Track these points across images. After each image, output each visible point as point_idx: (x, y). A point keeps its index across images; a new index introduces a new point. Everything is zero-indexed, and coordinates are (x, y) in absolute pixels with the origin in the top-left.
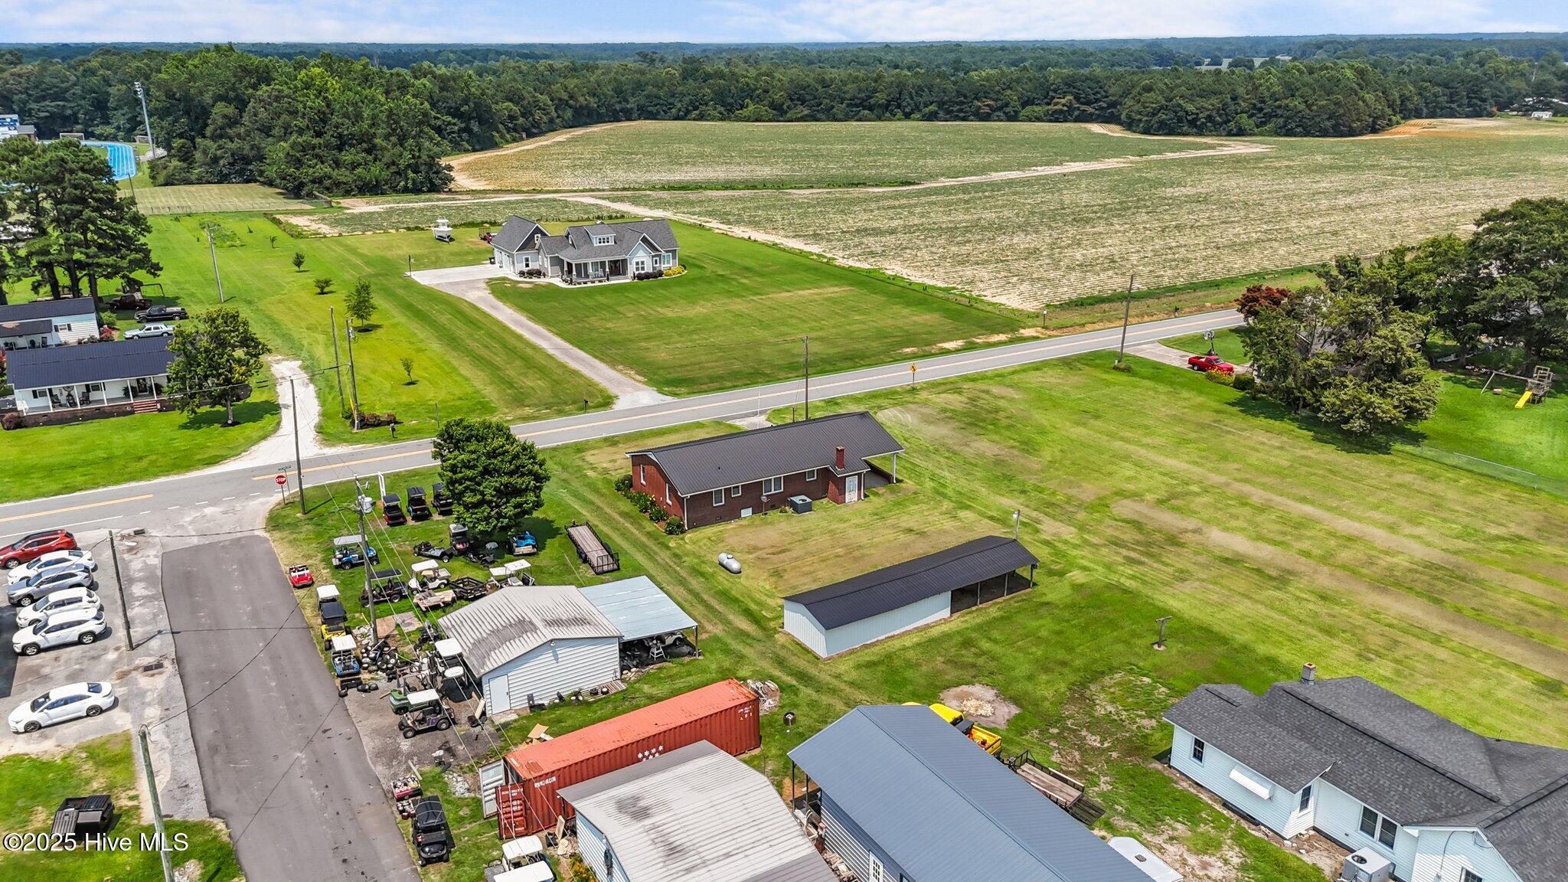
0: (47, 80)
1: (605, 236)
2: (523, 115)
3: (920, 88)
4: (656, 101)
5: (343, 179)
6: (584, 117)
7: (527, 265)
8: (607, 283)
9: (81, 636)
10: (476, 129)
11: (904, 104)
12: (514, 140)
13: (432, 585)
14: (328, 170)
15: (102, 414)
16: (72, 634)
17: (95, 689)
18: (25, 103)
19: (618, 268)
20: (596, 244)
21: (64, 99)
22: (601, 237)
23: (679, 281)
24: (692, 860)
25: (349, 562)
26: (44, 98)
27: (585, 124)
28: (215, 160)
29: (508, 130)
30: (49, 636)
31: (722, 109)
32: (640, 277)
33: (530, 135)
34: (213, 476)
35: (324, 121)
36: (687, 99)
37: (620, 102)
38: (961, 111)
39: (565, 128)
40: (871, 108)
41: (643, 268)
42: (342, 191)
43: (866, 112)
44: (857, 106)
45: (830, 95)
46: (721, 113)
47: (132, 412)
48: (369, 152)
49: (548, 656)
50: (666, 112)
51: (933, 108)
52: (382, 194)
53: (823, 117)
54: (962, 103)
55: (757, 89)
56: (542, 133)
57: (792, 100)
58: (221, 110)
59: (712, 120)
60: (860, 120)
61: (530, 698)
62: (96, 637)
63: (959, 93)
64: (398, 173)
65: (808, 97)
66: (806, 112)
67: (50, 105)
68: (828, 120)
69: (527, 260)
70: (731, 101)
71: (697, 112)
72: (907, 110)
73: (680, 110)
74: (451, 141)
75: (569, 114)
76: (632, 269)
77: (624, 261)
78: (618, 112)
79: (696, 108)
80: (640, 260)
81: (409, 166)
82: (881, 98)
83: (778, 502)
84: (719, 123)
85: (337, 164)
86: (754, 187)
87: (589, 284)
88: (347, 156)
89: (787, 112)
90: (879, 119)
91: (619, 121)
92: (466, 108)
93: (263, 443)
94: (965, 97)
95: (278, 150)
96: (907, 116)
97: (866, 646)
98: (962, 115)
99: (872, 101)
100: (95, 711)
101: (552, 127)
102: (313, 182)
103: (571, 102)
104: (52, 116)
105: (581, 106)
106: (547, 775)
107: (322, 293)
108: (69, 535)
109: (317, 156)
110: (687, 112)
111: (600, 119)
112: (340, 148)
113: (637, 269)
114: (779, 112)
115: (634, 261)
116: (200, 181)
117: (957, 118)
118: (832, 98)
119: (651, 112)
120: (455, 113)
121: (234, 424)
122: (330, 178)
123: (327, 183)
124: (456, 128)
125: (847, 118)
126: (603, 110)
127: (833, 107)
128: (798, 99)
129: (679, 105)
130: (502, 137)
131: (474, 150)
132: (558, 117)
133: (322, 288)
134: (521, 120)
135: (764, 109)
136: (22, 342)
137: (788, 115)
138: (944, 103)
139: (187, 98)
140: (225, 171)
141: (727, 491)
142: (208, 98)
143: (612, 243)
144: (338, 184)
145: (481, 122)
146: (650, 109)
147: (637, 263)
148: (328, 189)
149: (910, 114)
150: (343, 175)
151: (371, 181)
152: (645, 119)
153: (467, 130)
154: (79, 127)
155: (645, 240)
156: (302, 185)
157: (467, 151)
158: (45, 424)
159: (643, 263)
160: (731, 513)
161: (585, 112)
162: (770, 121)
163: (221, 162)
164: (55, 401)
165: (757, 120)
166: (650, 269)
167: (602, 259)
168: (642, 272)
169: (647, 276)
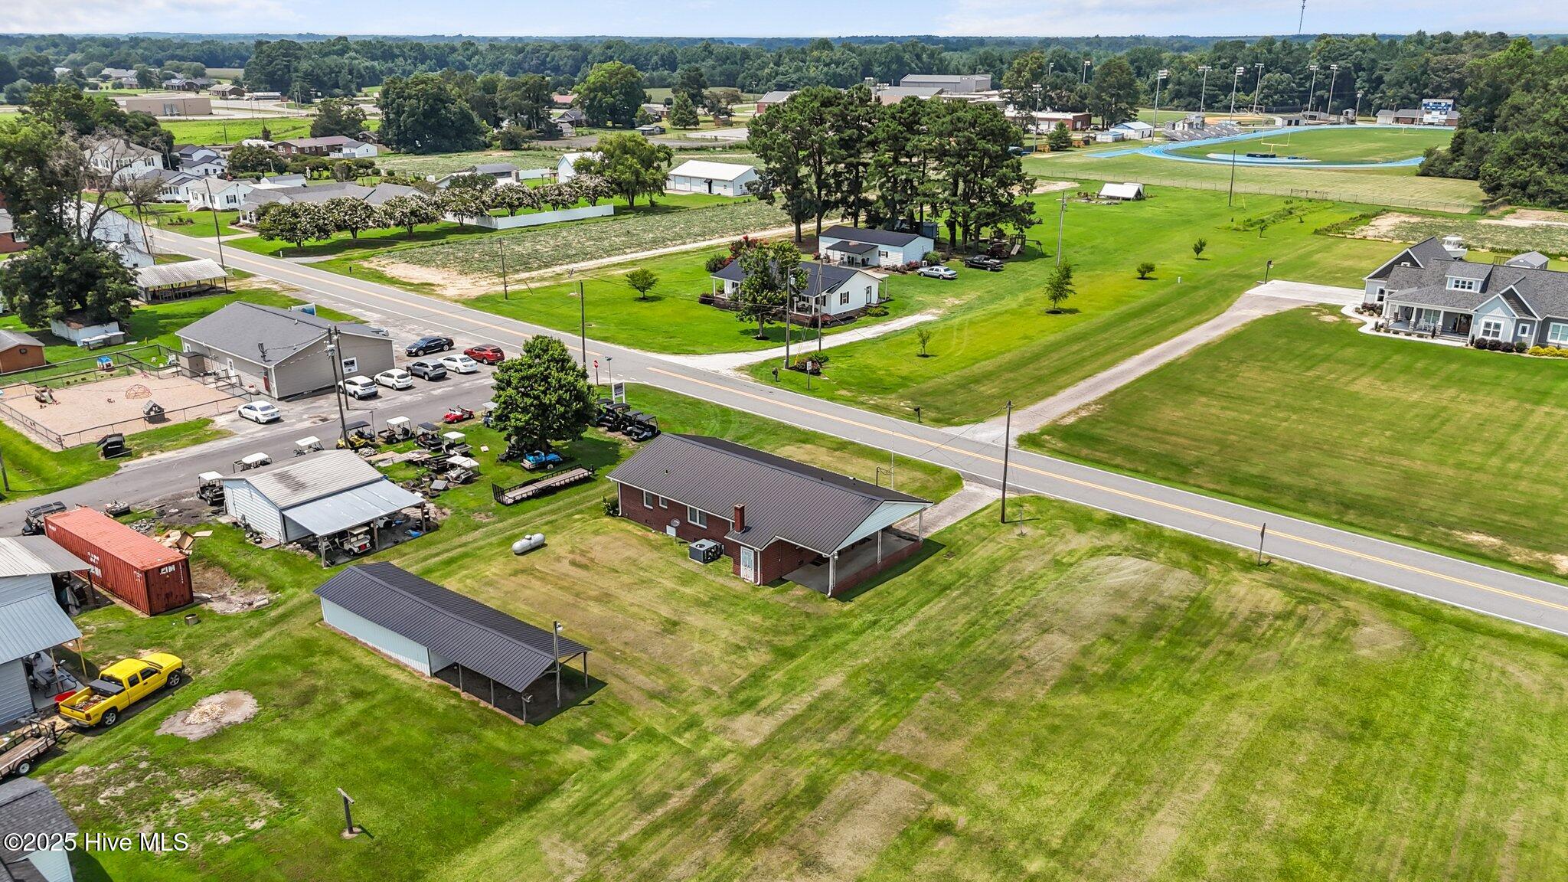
1: (1468, 279)
8: (1430, 340)
19: (1458, 324)
20: (1450, 287)
22: (1461, 279)
32: (1481, 345)
41: (1496, 334)
69: (1382, 292)
76: (1477, 330)
77: (1469, 317)
80: (1493, 321)
107: (1143, 278)
113: (1486, 333)
115: (1483, 321)
133: (1143, 273)
136: (858, 258)
143: (1476, 290)
147: (1488, 325)
159: (1498, 326)
166: (1506, 336)
167: (1437, 308)
168: (1489, 338)
169: (1495, 346)
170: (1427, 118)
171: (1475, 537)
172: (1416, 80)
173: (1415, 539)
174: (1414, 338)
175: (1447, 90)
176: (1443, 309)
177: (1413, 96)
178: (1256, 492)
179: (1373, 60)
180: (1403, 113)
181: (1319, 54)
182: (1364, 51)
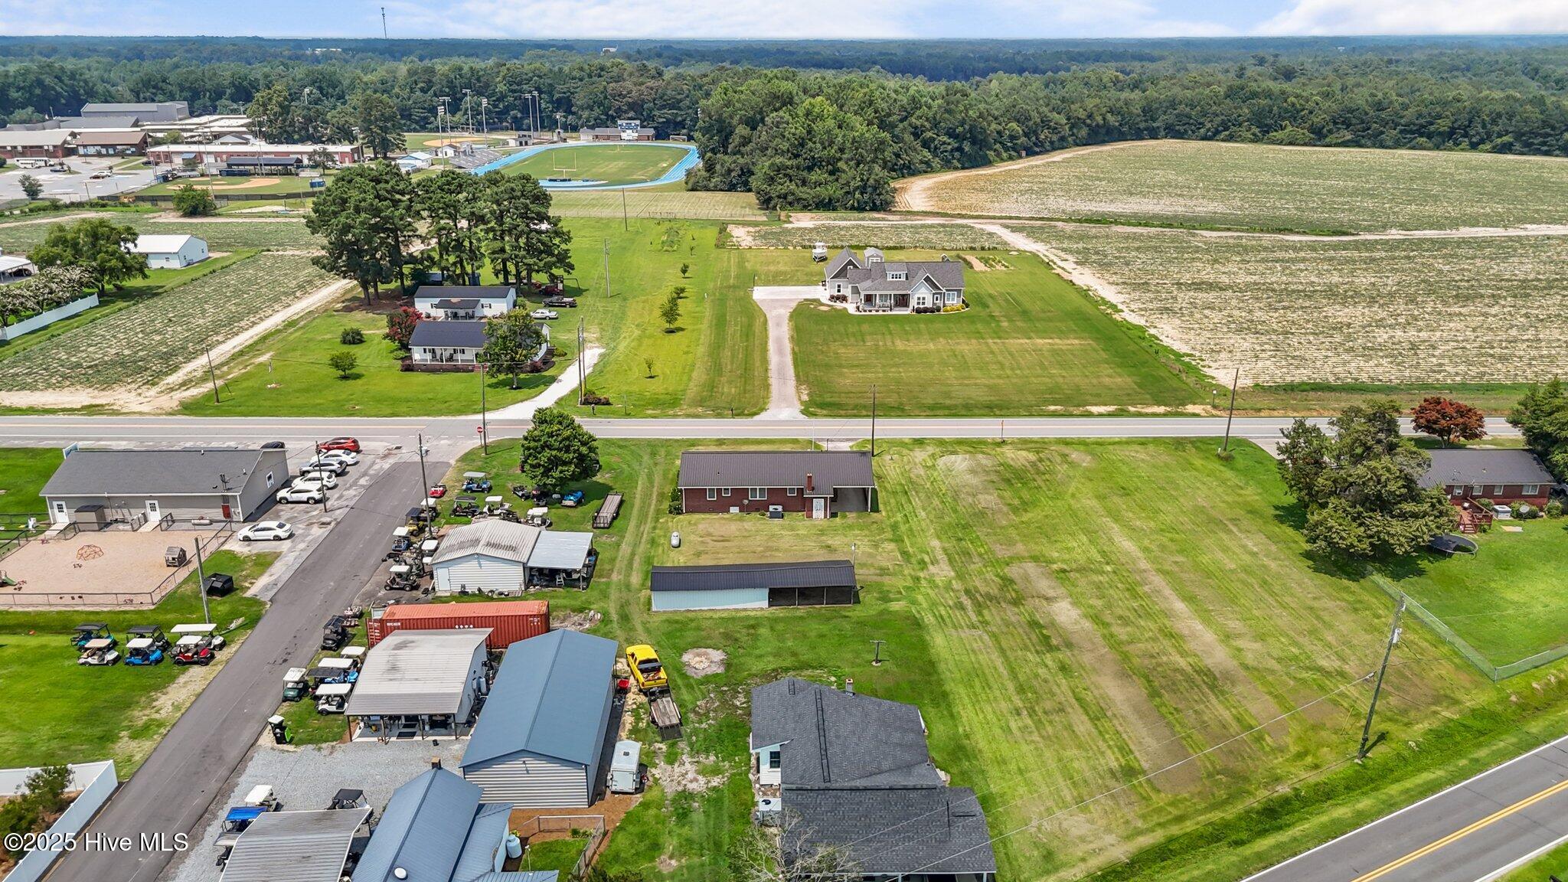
0: (669, 92)
1: (898, 273)
2: (1026, 135)
3: (1499, 115)
4: (1186, 120)
5: (804, 196)
6: (1100, 134)
7: (839, 291)
8: (889, 313)
9: (309, 499)
10: (967, 149)
11: (1472, 132)
12: (1011, 158)
13: (496, 512)
14: (793, 187)
15: (457, 369)
16: (304, 497)
17: (281, 526)
18: (651, 110)
19: (902, 301)
20: (889, 279)
21: (680, 109)
22: (894, 273)
23: (956, 318)
24: (398, 676)
25: (470, 489)
26: (663, 107)
27: (1103, 142)
28: (729, 171)
29: (1007, 149)
30: (294, 495)
31: (1257, 131)
32: (919, 311)
33: (1031, 153)
34: (467, 421)
35: (802, 145)
36: (1219, 119)
37: (1146, 121)
38: (1544, 144)
39: (1078, 145)
40: (1429, 136)
41: (923, 303)
42: (801, 206)
43: (1425, 139)
44: (1413, 132)
45: (1383, 120)
46: (1254, 134)
47: (472, 371)
48: (832, 173)
49: (475, 563)
50: (1193, 132)
51: (1506, 139)
52: (834, 210)
53: (1369, 143)
54: (1548, 135)
55: (1303, 110)
56: (1047, 151)
57: (1335, 123)
58: (742, 130)
59: (1242, 141)
60: (1413, 148)
61: (463, 587)
62: (317, 502)
63: (1545, 123)
64: (848, 193)
65: (1354, 121)
66: (1349, 137)
67: (668, 113)
68: (1374, 146)
69: (839, 286)
70: (1269, 121)
71: (1227, 133)
72: (1474, 140)
73: (1208, 130)
74: (942, 160)
75: (1084, 132)
76: (913, 303)
77: (906, 296)
78: (1142, 131)
79: (1226, 129)
80: (921, 296)
81: (858, 188)
82: (1443, 125)
83: (760, 507)
84: (1251, 146)
85: (804, 183)
86: (1170, 226)
87: (874, 313)
88: (814, 177)
89: (1326, 136)
90: (1437, 147)
91: (1142, 139)
92: (960, 129)
93: (520, 404)
94: (1553, 128)
95: (763, 166)
96: (1474, 147)
97: (689, 611)
98: (1545, 148)
99: (1432, 128)
100: (277, 538)
101: (1061, 144)
102: (779, 197)
103: (1088, 121)
104: (668, 121)
105: (1098, 125)
106: (398, 620)
108: (355, 441)
109: (785, 175)
110: (1217, 132)
111: (1122, 137)
112: (810, 169)
113: (918, 303)
114: (1319, 136)
115: (916, 296)
116: (716, 189)
117: (1537, 152)
118: (1385, 123)
119: (1178, 131)
120: (951, 133)
121: (518, 388)
122: (793, 194)
123: (790, 198)
124: (950, 147)
125: (1397, 145)
126: (1125, 129)
127: (1382, 133)
128: (1343, 123)
129: (1209, 125)
130: (998, 155)
131: (963, 168)
132: (1073, 135)
133: (679, 295)
134: (1023, 139)
135: (1303, 133)
136: (462, 313)
137: (1328, 140)
138: (1523, 135)
139: (720, 120)
140: (734, 181)
141: (719, 491)
142: (735, 122)
143: (903, 279)
144: (799, 200)
145: (974, 142)
146: (1177, 128)
147: (919, 299)
148: (790, 204)
149: (1478, 144)
150: (804, 192)
151: (824, 199)
152: (1172, 137)
153: (960, 149)
154: (685, 131)
155: (927, 279)
156: (770, 199)
157: (956, 169)
158: (422, 371)
159: (924, 298)
160: (721, 506)
161: (1103, 131)
162: (1305, 144)
163: (733, 174)
164: (434, 356)
165: (1291, 144)
166: (929, 304)
167: (888, 293)
168: (921, 306)
169: (926, 310)
170: (624, 135)
171: (1052, 408)
172: (600, 104)
173: (1031, 415)
174: (881, 313)
175: (626, 112)
176: (893, 293)
177: (603, 117)
178: (947, 412)
179: (550, 85)
180: (599, 131)
181: (504, 79)
182: (540, 77)
